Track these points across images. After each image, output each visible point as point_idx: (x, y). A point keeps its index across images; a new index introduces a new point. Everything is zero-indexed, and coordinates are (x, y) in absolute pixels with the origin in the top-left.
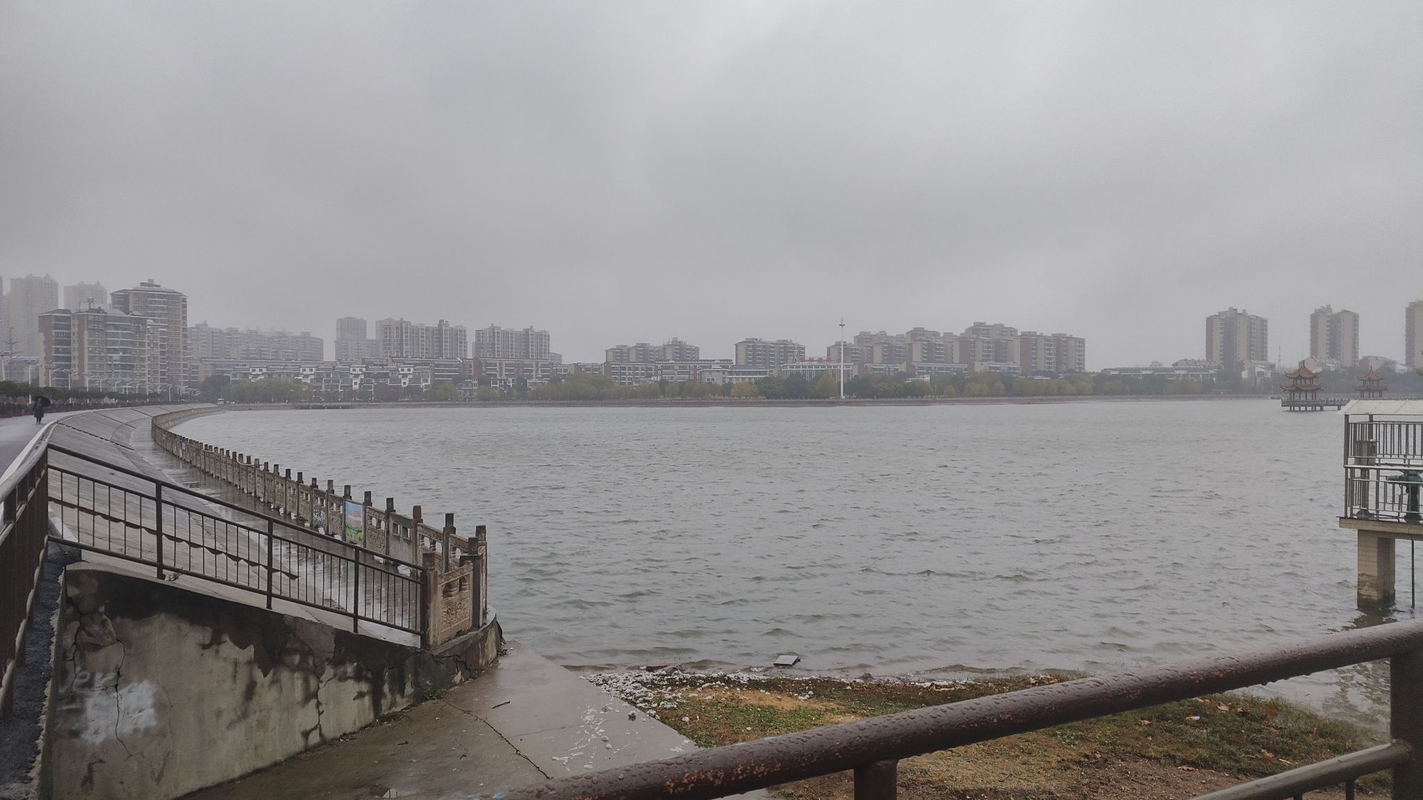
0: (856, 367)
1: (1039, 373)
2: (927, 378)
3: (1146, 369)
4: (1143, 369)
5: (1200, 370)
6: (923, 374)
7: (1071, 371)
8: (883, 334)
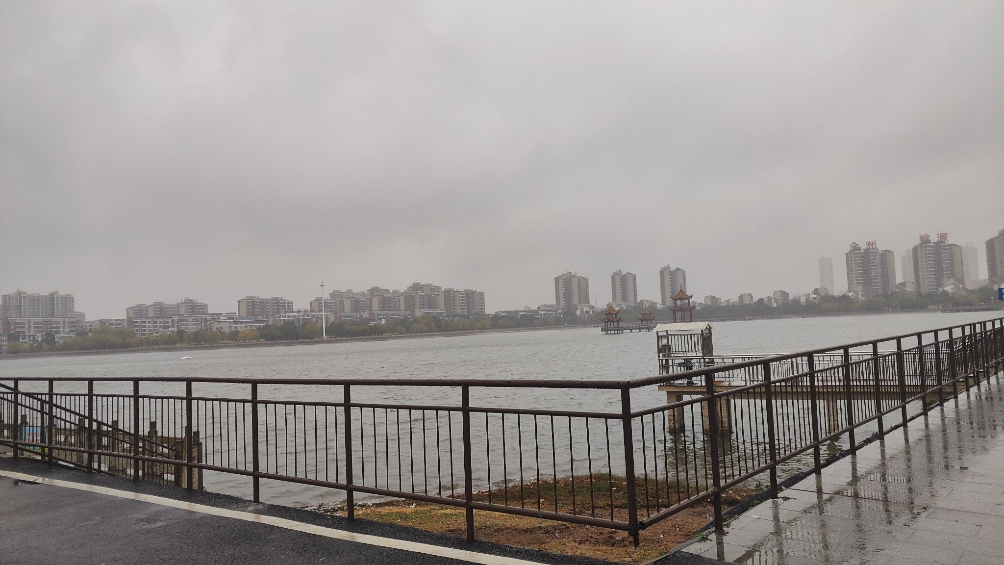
0: (333, 315)
1: (458, 316)
2: (384, 322)
3: (522, 311)
4: (520, 311)
5: (553, 311)
6: (381, 319)
7: (477, 314)
8: (350, 291)
